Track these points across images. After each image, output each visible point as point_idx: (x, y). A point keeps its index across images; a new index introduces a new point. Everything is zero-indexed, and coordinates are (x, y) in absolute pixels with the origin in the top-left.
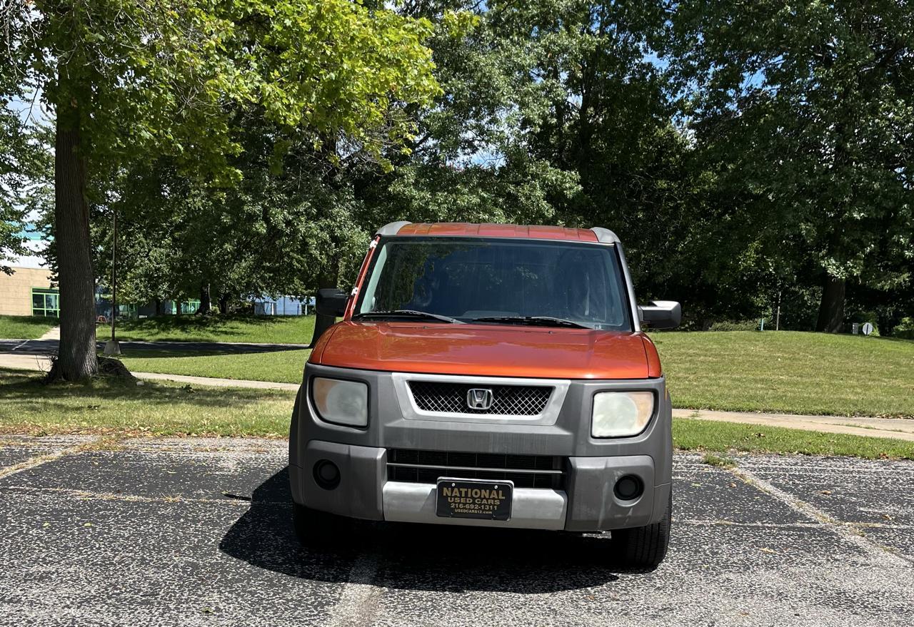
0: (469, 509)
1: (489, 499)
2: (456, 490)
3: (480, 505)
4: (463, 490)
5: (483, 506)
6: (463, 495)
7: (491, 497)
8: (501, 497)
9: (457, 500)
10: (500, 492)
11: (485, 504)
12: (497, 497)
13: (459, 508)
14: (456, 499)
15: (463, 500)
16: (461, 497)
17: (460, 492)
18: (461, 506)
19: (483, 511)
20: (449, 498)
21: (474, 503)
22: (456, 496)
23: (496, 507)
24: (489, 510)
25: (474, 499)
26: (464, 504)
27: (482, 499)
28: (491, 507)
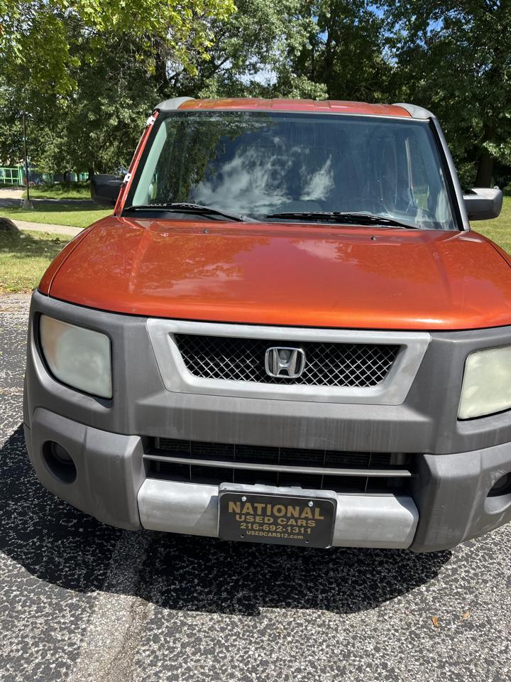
0: (269, 531)
1: (299, 518)
2: (248, 505)
3: (285, 526)
4: (260, 506)
5: (289, 528)
6: (259, 512)
7: (302, 516)
8: (317, 517)
9: (250, 519)
10: (317, 510)
11: (292, 526)
12: (310, 517)
13: (252, 529)
14: (248, 517)
15: (258, 519)
16: (255, 515)
17: (255, 509)
18: (256, 527)
19: (289, 534)
20: (238, 516)
21: (275, 523)
22: (248, 514)
23: (309, 530)
24: (299, 534)
25: (276, 518)
26: (261, 525)
27: (288, 519)
28: (302, 529)
